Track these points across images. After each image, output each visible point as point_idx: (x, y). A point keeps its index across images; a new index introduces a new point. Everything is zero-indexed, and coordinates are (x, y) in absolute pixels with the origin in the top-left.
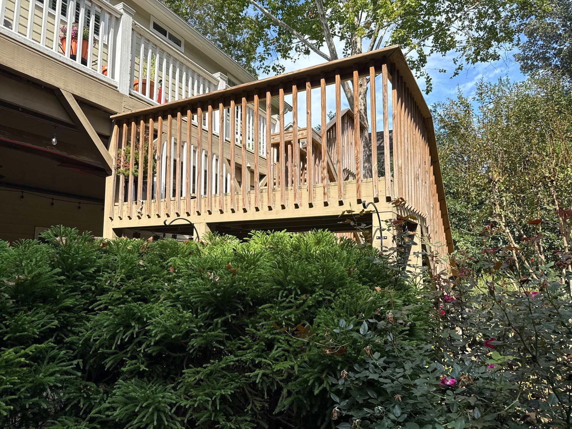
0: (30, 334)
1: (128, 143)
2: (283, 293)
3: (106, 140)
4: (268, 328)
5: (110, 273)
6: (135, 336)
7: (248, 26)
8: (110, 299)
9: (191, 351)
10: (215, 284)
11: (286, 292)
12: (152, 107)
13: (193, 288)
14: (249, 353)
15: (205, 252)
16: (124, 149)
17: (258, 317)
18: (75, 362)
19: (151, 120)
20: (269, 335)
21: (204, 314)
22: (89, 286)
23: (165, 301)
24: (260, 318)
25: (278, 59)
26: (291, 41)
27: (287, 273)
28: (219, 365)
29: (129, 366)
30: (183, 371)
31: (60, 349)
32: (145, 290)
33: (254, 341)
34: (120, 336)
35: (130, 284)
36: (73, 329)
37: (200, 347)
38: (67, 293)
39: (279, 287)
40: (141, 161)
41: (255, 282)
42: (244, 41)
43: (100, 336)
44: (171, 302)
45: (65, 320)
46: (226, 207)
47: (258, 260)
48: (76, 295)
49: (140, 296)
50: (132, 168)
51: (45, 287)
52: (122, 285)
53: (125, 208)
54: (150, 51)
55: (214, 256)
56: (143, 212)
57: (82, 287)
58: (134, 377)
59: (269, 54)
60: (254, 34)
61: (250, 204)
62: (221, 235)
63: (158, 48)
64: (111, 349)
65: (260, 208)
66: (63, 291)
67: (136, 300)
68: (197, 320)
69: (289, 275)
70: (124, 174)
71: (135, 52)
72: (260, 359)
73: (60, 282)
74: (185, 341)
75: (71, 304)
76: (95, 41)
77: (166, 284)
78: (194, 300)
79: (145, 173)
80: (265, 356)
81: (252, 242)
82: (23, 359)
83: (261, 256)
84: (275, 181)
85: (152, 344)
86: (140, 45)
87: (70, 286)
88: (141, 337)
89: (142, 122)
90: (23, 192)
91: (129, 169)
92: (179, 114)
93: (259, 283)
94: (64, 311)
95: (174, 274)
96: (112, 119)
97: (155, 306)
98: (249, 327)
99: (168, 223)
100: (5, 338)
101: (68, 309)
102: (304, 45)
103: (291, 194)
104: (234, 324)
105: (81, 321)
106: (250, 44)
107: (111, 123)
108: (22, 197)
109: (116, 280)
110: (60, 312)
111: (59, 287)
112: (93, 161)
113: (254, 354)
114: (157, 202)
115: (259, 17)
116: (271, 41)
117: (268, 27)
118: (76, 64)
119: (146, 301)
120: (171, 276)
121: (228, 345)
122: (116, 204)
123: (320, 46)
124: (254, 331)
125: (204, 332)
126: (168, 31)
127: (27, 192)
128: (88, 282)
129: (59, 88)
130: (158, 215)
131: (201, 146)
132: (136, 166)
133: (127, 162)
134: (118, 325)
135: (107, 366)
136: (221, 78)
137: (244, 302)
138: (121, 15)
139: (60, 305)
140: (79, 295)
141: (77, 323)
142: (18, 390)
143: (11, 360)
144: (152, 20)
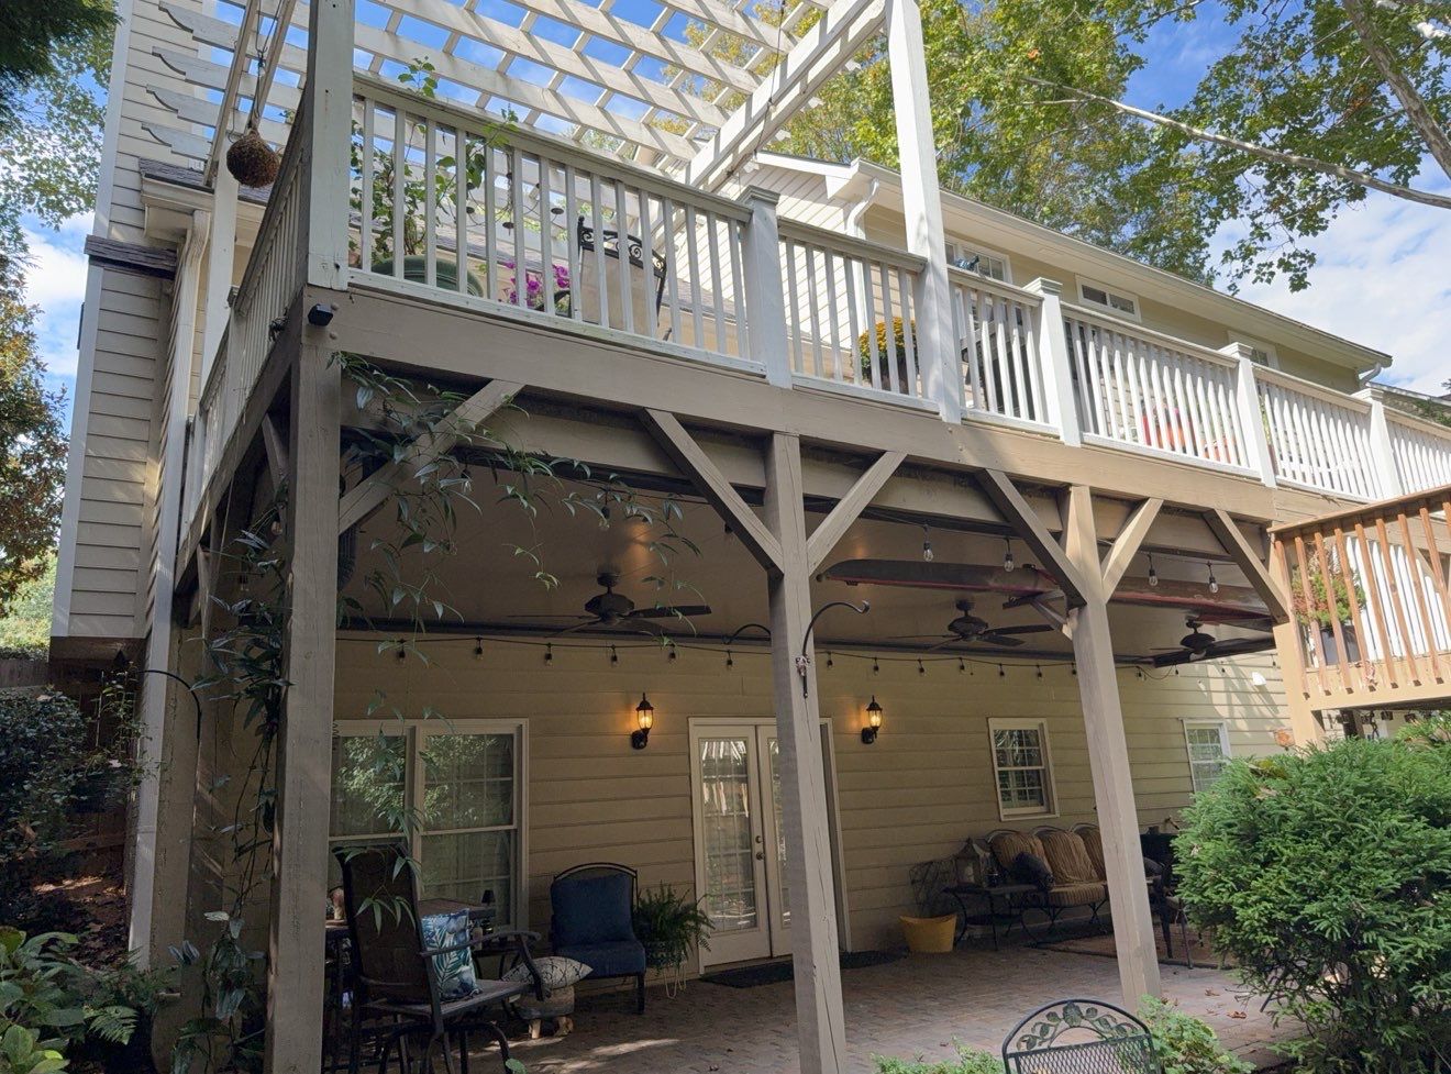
16: (1310, 578)
19: (1358, 526)
25: (1291, 240)
50: (1335, 609)
53: (1332, 675)
59: (1261, 235)
70: (1318, 620)
114: (1407, 660)
122: (1310, 670)
126: (1108, 292)
129: (1213, 509)
130: (1417, 682)
132: (1340, 604)
138: (1238, 362)
144: (1080, 282)
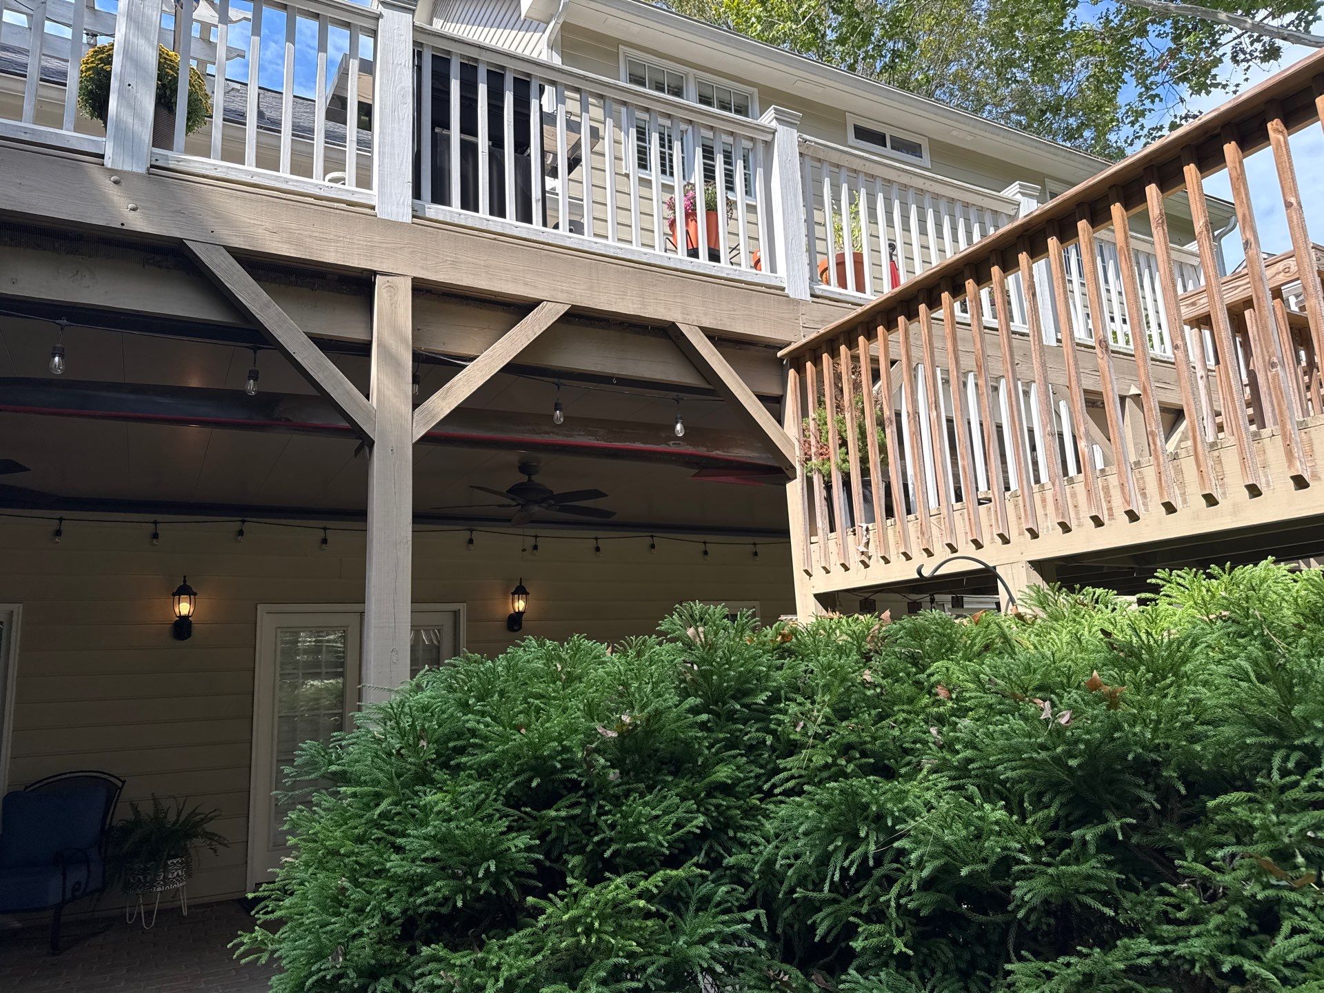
0: (653, 846)
1: (821, 403)
2: (1286, 759)
3: (774, 404)
4: (1252, 867)
5: (800, 704)
6: (871, 863)
7: (1085, 50)
8: (807, 767)
9: (1021, 915)
10: (1059, 732)
11: (1296, 756)
12: (859, 310)
13: (1000, 742)
14: (1198, 935)
15: (1025, 640)
16: (814, 416)
17: (1213, 827)
18: (750, 915)
19: (861, 339)
20: (1257, 888)
21: (1040, 814)
22: (760, 734)
23: (935, 776)
24: (1221, 831)
25: (1182, 100)
26: (1214, 43)
27: (1289, 697)
28: (1107, 963)
29: (866, 939)
30: (1008, 967)
31: (717, 882)
32: (883, 744)
33: (1213, 898)
34: (838, 861)
35: (845, 730)
36: (739, 835)
37: (1046, 902)
38: (717, 753)
39: (1269, 740)
40: (851, 437)
41: (1187, 725)
42: (1081, 91)
43: (797, 857)
44: (952, 778)
45: (721, 814)
46: (1077, 513)
47: (1185, 660)
48: (735, 757)
49: (872, 760)
50: (835, 455)
51: (676, 739)
52: (829, 733)
53: (832, 545)
54: (845, 187)
55: (1049, 653)
56: (872, 550)
57: (746, 738)
58: (886, 965)
59: (1152, 98)
60: (1102, 63)
61: (1144, 495)
62: (1072, 590)
63: (862, 177)
64: (821, 891)
65: (1178, 503)
66: (709, 748)
67: (865, 771)
68: (1025, 829)
69: (1300, 700)
70: (820, 471)
71: (813, 200)
72: (1237, 959)
73: (703, 726)
74: (1003, 883)
75: (727, 777)
76: (731, 205)
77: (933, 731)
78: (1009, 774)
79: (864, 460)
80: (1254, 949)
81: (1163, 604)
82: (642, 903)
83: (1194, 645)
84: (1218, 420)
85: (914, 887)
86: (821, 183)
87: (721, 736)
88: (888, 867)
89: (843, 348)
90: (652, 536)
91: (829, 459)
92: (922, 308)
93: (1199, 728)
94: (717, 794)
95: (950, 704)
96: (781, 359)
97: (912, 787)
98: (1185, 859)
99: (926, 573)
100: (607, 854)
101: (725, 789)
102: (1258, 40)
103: (1273, 449)
104: (1138, 846)
105: (754, 817)
106: (1098, 89)
107: (780, 368)
108: (653, 546)
109: (814, 722)
110: (709, 795)
111: (699, 738)
112: (756, 455)
113: (1214, 941)
114: (898, 523)
115: (1111, 17)
116: (1156, 64)
117: (1142, 32)
118: (699, 265)
119: (889, 774)
120: (942, 709)
121: (1127, 904)
122: (814, 539)
123: (1308, 23)
124: (1207, 871)
125: (1049, 865)
126: (888, 132)
127: (660, 535)
128: (756, 726)
129: (674, 323)
130: (905, 554)
131: (987, 370)
132: (843, 449)
133: (823, 446)
134: (832, 832)
135: (820, 932)
136: (1023, 194)
137: (1159, 781)
138: (774, 132)
139: (707, 780)
140: (742, 755)
141: (747, 822)
142: (643, 968)
143: (623, 902)
144: (851, 121)
